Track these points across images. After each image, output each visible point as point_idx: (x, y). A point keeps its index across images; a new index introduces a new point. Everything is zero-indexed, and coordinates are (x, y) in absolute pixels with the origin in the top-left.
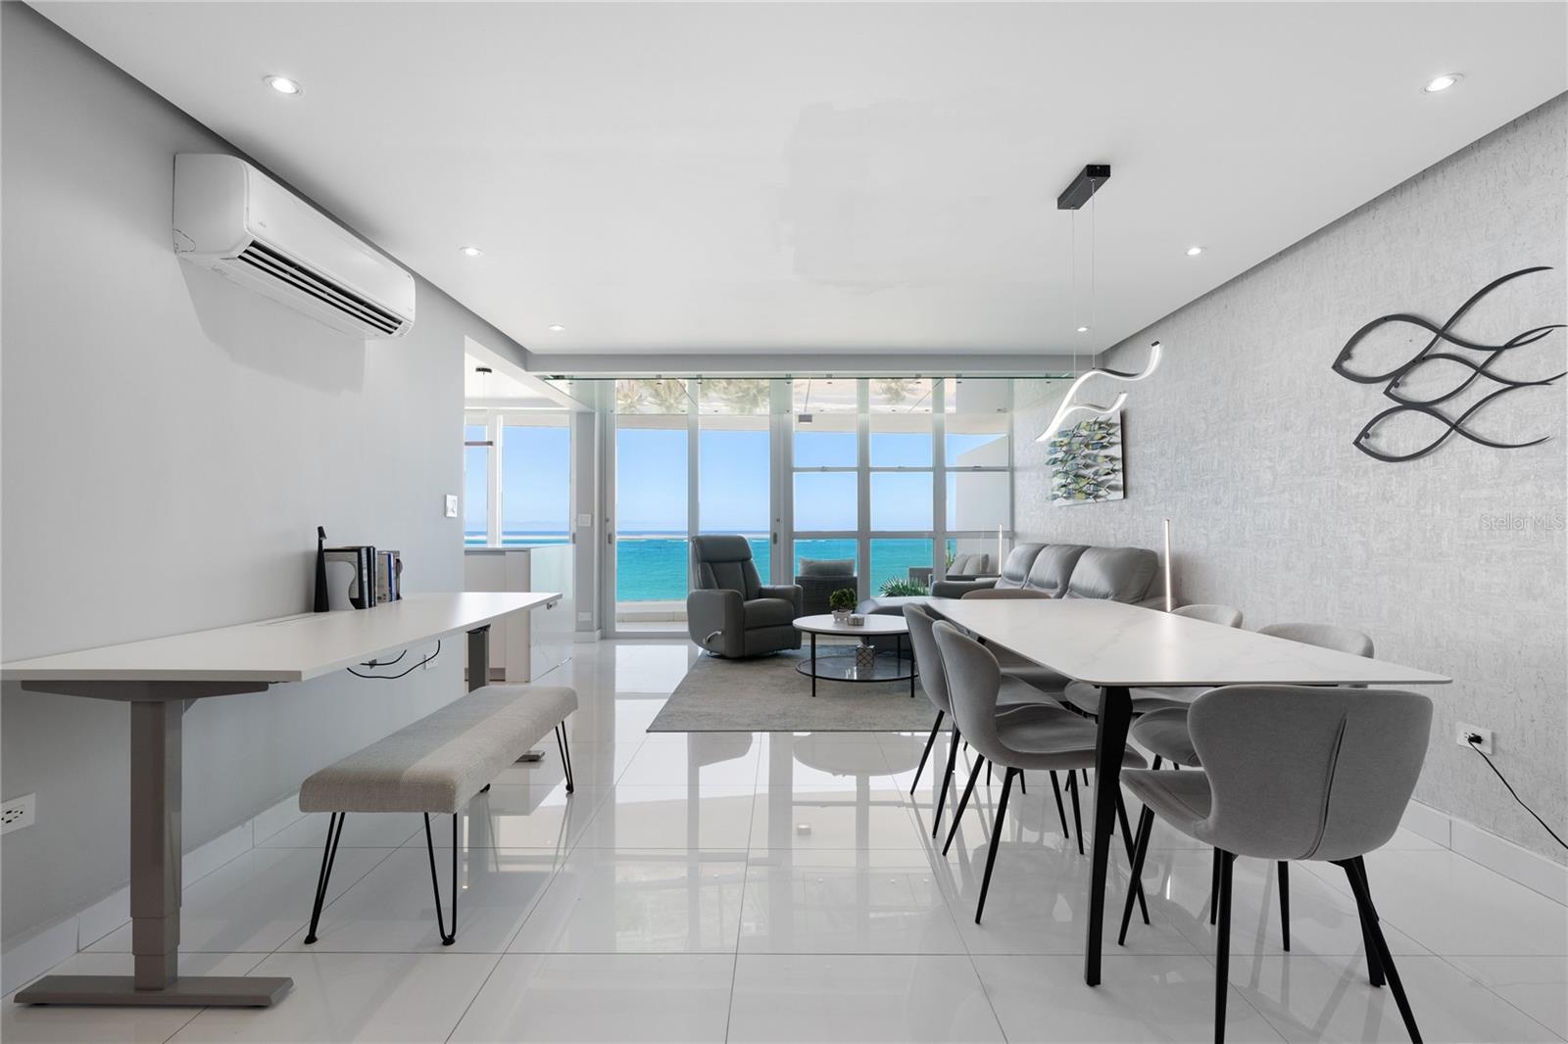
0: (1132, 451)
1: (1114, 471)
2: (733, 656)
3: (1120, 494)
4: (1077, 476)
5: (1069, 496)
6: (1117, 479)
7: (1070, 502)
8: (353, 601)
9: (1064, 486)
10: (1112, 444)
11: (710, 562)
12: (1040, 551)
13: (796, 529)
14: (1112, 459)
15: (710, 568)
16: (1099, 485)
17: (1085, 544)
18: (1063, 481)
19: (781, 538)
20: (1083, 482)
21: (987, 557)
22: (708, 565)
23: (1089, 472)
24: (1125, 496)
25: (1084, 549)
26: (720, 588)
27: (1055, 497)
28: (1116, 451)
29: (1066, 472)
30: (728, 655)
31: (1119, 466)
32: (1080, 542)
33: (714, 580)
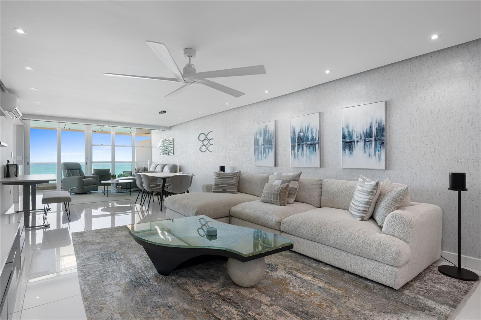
0: (174, 146)
1: (171, 150)
2: (81, 192)
3: (172, 154)
4: (165, 150)
5: (164, 154)
6: (172, 151)
7: (164, 155)
8: (15, 175)
9: (163, 152)
10: (171, 144)
11: (70, 170)
12: (157, 166)
13: (93, 161)
14: (171, 147)
15: (70, 172)
16: (169, 152)
17: (166, 164)
18: (162, 151)
19: (89, 163)
20: (166, 151)
21: (145, 168)
22: (69, 170)
23: (167, 149)
24: (173, 155)
25: (166, 165)
26: (73, 176)
27: (161, 154)
28: (172, 146)
29: (163, 149)
30: (78, 193)
31: (172, 149)
32: (165, 163)
33: (71, 174)
